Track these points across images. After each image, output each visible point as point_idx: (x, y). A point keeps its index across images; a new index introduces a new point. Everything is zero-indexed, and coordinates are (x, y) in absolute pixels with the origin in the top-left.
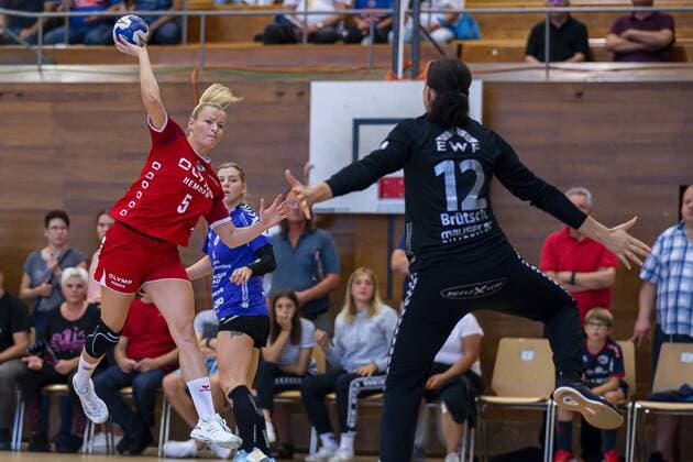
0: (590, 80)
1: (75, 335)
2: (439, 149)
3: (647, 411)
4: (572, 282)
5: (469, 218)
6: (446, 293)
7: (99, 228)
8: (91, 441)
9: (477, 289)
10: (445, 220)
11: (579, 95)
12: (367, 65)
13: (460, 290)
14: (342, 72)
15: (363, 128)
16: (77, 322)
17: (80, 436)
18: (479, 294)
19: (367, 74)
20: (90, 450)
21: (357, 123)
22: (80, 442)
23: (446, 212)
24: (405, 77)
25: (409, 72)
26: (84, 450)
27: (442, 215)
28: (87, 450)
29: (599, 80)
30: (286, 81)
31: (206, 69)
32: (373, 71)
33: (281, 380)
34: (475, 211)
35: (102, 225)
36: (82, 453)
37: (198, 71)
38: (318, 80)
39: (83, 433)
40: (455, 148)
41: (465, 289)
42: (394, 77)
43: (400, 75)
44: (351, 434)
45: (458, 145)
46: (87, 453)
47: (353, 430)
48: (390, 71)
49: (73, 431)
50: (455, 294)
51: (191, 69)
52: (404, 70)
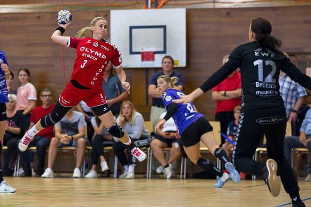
0: (233, 7)
1: (11, 124)
2: (256, 55)
3: (261, 152)
4: (225, 95)
5: (268, 86)
6: (258, 121)
7: (20, 77)
8: (18, 171)
9: (272, 119)
10: (257, 85)
11: (228, 13)
12: (135, 2)
13: (265, 119)
14: (123, 6)
15: (134, 30)
16: (11, 118)
17: (13, 169)
18: (273, 122)
19: (135, 6)
20: (17, 175)
21: (131, 28)
22: (13, 171)
23: (258, 81)
24: (152, 7)
25: (153, 5)
26: (15, 175)
27: (257, 83)
28: (16, 175)
29: (237, 7)
30: (99, 10)
31: (63, 6)
32: (137, 5)
33: (105, 142)
34: (271, 83)
35: (21, 75)
36: (14, 176)
37: (61, 6)
38: (113, 9)
39: (14, 168)
40: (263, 55)
41: (267, 119)
42: (147, 8)
43: (149, 6)
44: (134, 165)
45: (265, 54)
46: (16, 176)
47: (135, 163)
48: (145, 5)
49: (9, 167)
50: (263, 121)
51: (58, 6)
52: (151, 4)
